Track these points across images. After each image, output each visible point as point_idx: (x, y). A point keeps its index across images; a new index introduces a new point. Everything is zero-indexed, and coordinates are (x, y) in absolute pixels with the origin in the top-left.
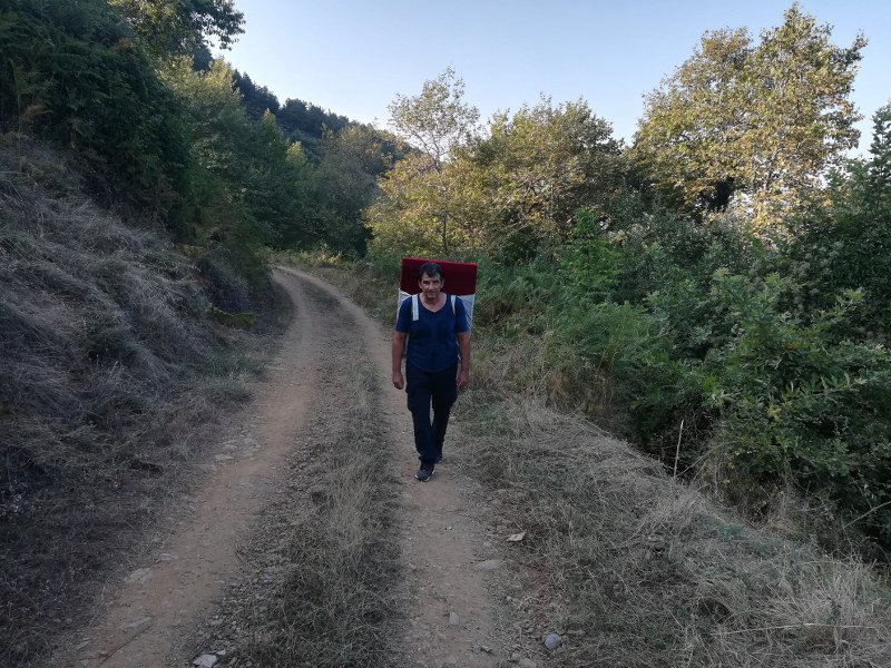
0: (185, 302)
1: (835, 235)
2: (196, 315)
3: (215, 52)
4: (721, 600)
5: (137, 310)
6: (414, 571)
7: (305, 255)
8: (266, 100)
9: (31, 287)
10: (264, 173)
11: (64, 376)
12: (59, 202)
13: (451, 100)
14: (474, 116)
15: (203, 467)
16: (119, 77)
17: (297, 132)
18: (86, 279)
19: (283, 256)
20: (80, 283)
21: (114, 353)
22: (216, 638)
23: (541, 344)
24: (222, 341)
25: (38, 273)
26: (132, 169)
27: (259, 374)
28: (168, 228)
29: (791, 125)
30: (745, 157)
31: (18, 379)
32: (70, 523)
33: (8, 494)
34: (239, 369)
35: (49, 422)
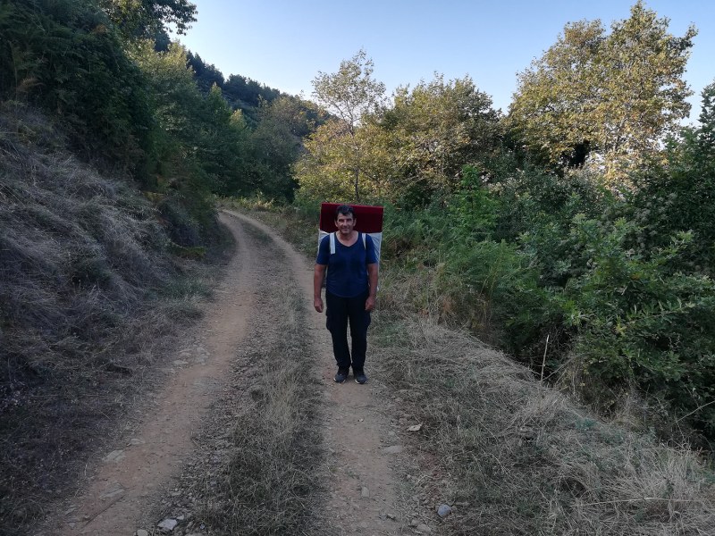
0: (149, 238)
1: (670, 188)
2: (157, 249)
3: (173, 37)
4: (578, 479)
5: (111, 243)
6: (334, 454)
7: (245, 201)
8: (213, 75)
9: (27, 225)
10: (211, 134)
11: (53, 297)
12: (48, 157)
13: (362, 76)
14: (381, 89)
15: (165, 370)
16: (96, 56)
17: (239, 101)
18: (70, 219)
19: (227, 202)
20: (67, 223)
21: (93, 279)
22: (176, 506)
23: (435, 274)
24: (178, 269)
25: (32, 214)
26: (106, 131)
27: (208, 296)
28: (135, 178)
29: (636, 98)
30: (598, 125)
31: (16, 299)
32: (59, 414)
33: (9, 391)
34: (192, 292)
35: (41, 334)
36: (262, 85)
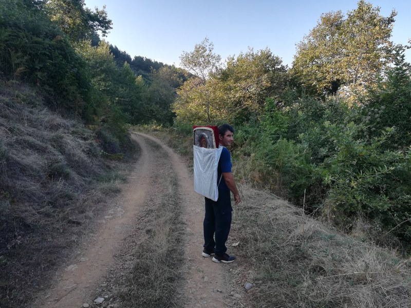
0: (90, 150)
1: (381, 103)
2: (96, 156)
3: (101, 38)
4: (322, 265)
5: (69, 155)
6: (190, 260)
7: (146, 126)
8: (126, 58)
9: (22, 148)
10: (126, 90)
11: (38, 185)
12: (33, 110)
13: (207, 52)
14: (218, 59)
15: (99, 221)
16: (57, 53)
17: (140, 71)
18: (46, 143)
19: (136, 127)
20: (44, 145)
21: (60, 175)
22: (104, 291)
23: (249, 161)
24: (108, 167)
25: (25, 141)
26: (65, 93)
27: (124, 180)
28: (82, 118)
29: (364, 53)
30: (344, 70)
31: (18, 188)
32: (42, 247)
33: (15, 236)
34: (115, 179)
35: (32, 206)
36: (153, 61)
